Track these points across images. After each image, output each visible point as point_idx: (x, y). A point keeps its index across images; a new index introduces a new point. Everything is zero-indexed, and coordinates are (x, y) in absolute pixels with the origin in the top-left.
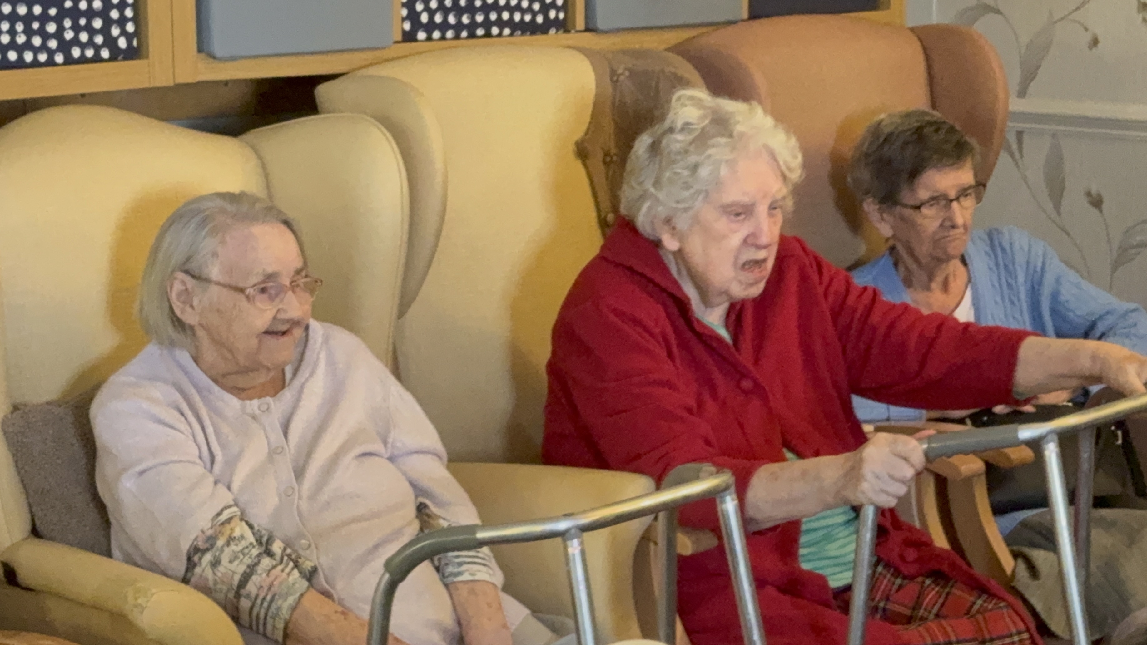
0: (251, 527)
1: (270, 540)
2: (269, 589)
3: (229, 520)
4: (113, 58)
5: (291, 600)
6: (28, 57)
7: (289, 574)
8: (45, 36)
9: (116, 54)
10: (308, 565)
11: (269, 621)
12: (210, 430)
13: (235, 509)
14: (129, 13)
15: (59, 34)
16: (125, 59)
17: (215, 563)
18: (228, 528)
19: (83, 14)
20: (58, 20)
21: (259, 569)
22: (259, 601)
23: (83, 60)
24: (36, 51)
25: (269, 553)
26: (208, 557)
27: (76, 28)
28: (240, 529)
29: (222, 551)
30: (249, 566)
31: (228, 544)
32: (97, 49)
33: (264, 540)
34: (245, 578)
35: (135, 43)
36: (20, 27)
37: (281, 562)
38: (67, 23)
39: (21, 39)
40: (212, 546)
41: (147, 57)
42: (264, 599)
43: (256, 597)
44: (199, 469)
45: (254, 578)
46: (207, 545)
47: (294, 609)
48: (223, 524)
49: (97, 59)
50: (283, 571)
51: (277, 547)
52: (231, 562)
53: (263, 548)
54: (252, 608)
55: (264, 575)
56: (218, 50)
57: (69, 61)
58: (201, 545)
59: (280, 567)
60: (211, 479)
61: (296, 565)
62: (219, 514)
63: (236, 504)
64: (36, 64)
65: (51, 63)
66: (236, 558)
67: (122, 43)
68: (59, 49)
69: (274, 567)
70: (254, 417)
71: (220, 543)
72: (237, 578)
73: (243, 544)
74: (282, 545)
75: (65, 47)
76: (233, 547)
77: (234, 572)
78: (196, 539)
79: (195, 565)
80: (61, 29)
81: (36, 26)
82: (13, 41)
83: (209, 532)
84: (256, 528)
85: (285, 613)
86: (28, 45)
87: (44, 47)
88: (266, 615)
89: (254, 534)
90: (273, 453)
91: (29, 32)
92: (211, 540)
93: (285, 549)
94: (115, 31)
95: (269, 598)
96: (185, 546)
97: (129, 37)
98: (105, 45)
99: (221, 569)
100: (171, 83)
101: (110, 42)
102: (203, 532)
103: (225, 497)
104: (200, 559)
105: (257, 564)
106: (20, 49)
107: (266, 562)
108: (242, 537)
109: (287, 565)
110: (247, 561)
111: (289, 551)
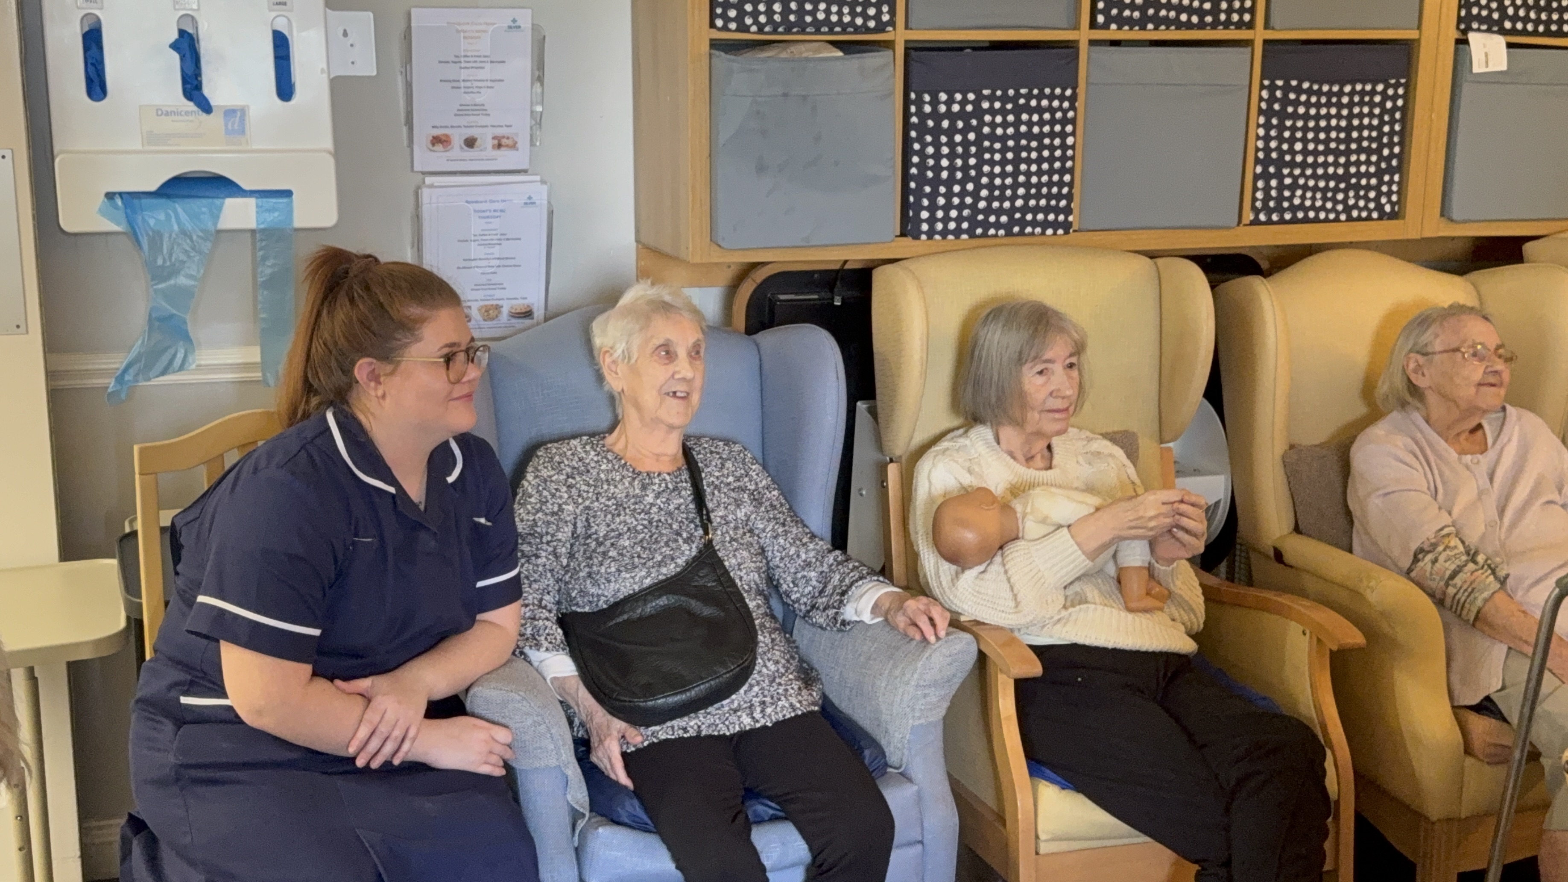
0: (1463, 542)
1: (1476, 553)
2: (1471, 583)
3: (1448, 535)
4: (1380, 218)
5: (1486, 594)
6: (1322, 215)
7: (1487, 577)
8: (1336, 202)
9: (1383, 215)
10: (1502, 573)
11: (1467, 605)
12: (1436, 472)
13: (1452, 528)
14: (1395, 188)
15: (1345, 201)
16: (1389, 219)
17: (1435, 561)
18: (1446, 540)
19: (1363, 188)
20: (1346, 191)
21: (1466, 569)
22: (1462, 591)
23: (1359, 219)
24: (1328, 211)
25: (1475, 562)
26: (1430, 557)
27: (1357, 197)
28: (1454, 542)
29: (1440, 554)
30: (1458, 566)
31: (1444, 550)
32: (1370, 211)
33: (1472, 552)
34: (1453, 576)
35: (1396, 208)
36: (1319, 195)
37: (1483, 567)
38: (1351, 194)
39: (1319, 203)
40: (1434, 549)
41: (1404, 218)
42: (1466, 590)
43: (1461, 588)
44: (1428, 498)
45: (1461, 575)
46: (1431, 548)
47: (1486, 601)
48: (1443, 536)
49: (1369, 218)
50: (1483, 574)
51: (1481, 558)
52: (1446, 561)
53: (1470, 558)
54: (1456, 594)
55: (1469, 574)
56: (1455, 216)
57: (1350, 219)
58: (1426, 547)
59: (1481, 572)
60: (1437, 506)
61: (1494, 572)
62: (1442, 529)
63: (1454, 526)
64: (1327, 220)
65: (1337, 220)
66: (1449, 559)
67: (1388, 208)
68: (1343, 211)
69: (1476, 570)
70: (1467, 467)
71: (1441, 548)
72: (1448, 573)
73: (1456, 551)
74: (1485, 557)
75: (1348, 209)
76: (1448, 552)
77: (1447, 569)
78: (1423, 543)
79: (1419, 561)
80: (1347, 197)
81: (1330, 195)
82: (1313, 205)
83: (1433, 541)
84: (1467, 544)
85: (1479, 603)
86: (1323, 208)
87: (1333, 209)
88: (1465, 601)
89: (1464, 547)
90: (1481, 493)
91: (1325, 199)
92: (1434, 546)
93: (1486, 560)
94: (1384, 200)
95: (1470, 590)
96: (1414, 547)
97: (1393, 204)
98: (1375, 209)
99: (1437, 565)
100: (1419, 237)
101: (1379, 207)
102: (1428, 539)
103: (1446, 519)
104: (1424, 557)
105: (1465, 565)
106: (1317, 210)
107: (1471, 566)
108: (1456, 547)
109: (1486, 571)
110: (1458, 562)
111: (1489, 562)
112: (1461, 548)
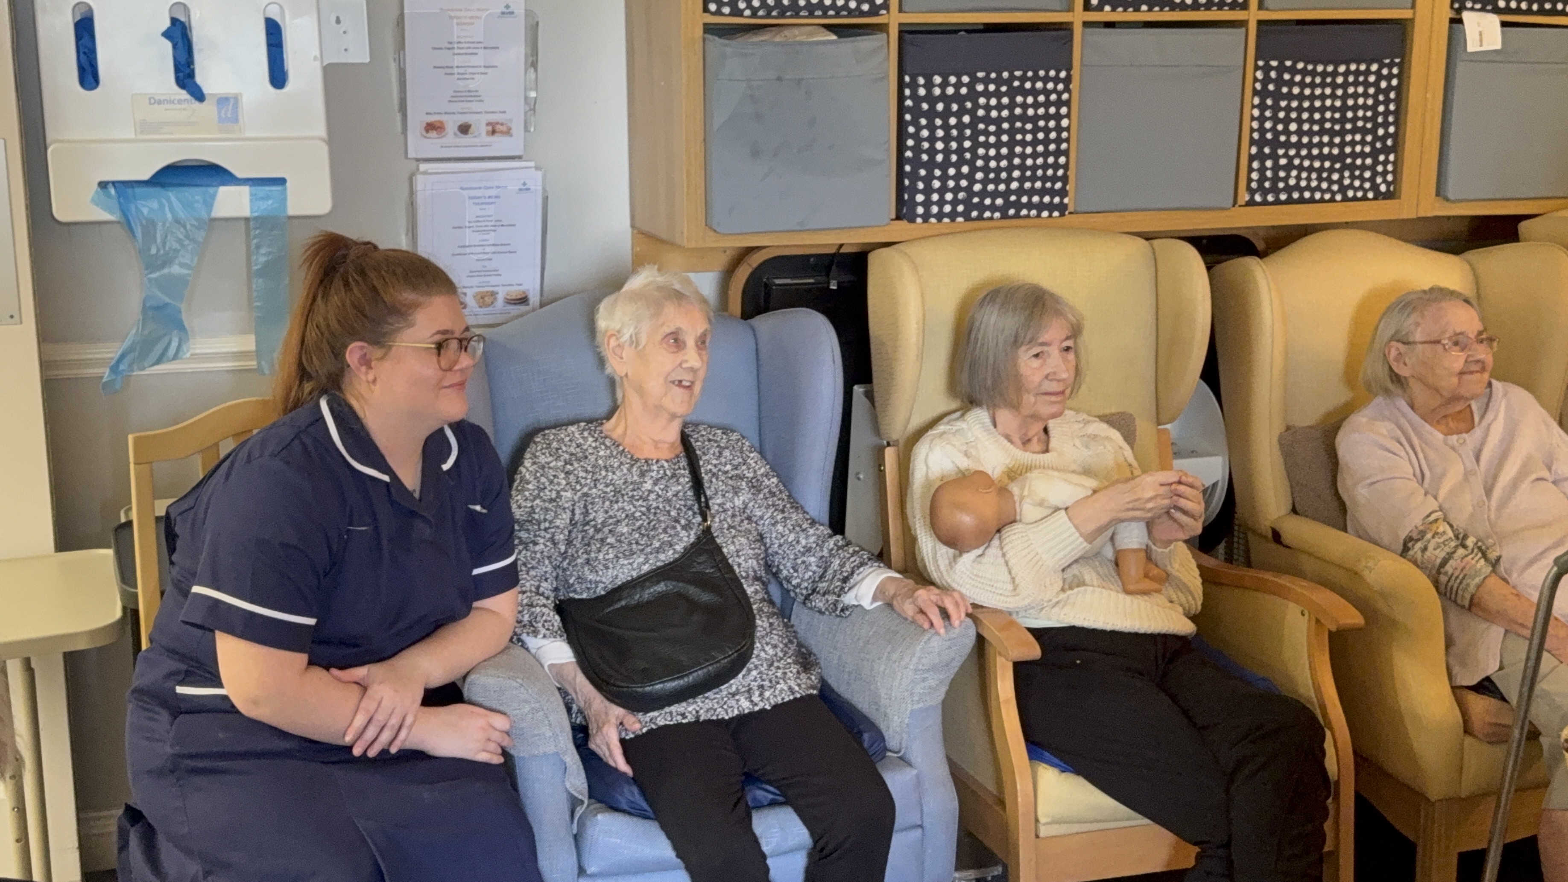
0: (1451, 526)
1: (1465, 537)
2: (1462, 570)
3: (1436, 521)
4: (1375, 198)
5: (1477, 580)
6: (1318, 196)
7: (1477, 562)
8: (1331, 182)
9: (1378, 195)
10: (1493, 556)
11: (1460, 592)
12: (1421, 456)
13: (1440, 513)
14: (1390, 168)
15: (1340, 181)
16: (1384, 199)
17: (1425, 549)
18: (1434, 526)
19: (1358, 168)
20: (1341, 171)
21: (1456, 556)
22: (1453, 578)
23: (1355, 199)
24: (1323, 192)
25: (1464, 546)
26: (1419, 545)
27: (1353, 177)
28: (1443, 527)
29: (1429, 541)
30: (1448, 553)
31: (1433, 537)
32: (1365, 191)
33: (1461, 536)
34: (1444, 562)
35: (1392, 188)
36: (1314, 176)
37: (1472, 552)
38: (1347, 174)
39: (1314, 184)
40: (1423, 537)
41: (1399, 198)
42: (1457, 577)
43: (1452, 575)
44: (1414, 485)
45: (1451, 562)
46: (1419, 536)
47: (1479, 586)
48: (1431, 523)
49: (1365, 198)
50: (1473, 559)
51: (1470, 542)
52: (1435, 549)
53: (1458, 543)
54: (1448, 581)
55: (1459, 561)
56: (1450, 194)
57: (1345, 199)
58: (1415, 536)
59: (1471, 556)
60: (1423, 492)
61: (1484, 556)
62: (1429, 516)
63: (1441, 510)
64: (1322, 200)
65: (1332, 200)
66: (1438, 547)
67: (1383, 188)
68: (1339, 191)
69: (1466, 556)
70: (1453, 448)
71: (1429, 536)
72: (1439, 561)
73: (1445, 537)
74: (1474, 541)
75: (1343, 190)
76: (1437, 540)
77: (1436, 557)
78: (1411, 532)
79: (1409, 549)
80: (1342, 178)
81: (1325, 175)
82: (1309, 185)
83: (1421, 528)
84: (1455, 527)
85: (1472, 589)
86: (1318, 188)
87: (1329, 190)
88: (1458, 588)
89: (1453, 531)
90: (1468, 474)
91: (1320, 179)
92: (1423, 533)
93: (1476, 544)
94: (1379, 180)
95: (1461, 577)
96: (1403, 535)
97: (1388, 184)
98: (1371, 189)
99: (1428, 553)
100: (1415, 217)
101: (1375, 187)
102: (1416, 527)
103: (1432, 504)
104: (1413, 545)
105: (1454, 552)
106: (1313, 190)
107: (1461, 551)
108: (1444, 532)
109: (1477, 555)
110: (1447, 549)
111: (1479, 545)
112: (1450, 534)
